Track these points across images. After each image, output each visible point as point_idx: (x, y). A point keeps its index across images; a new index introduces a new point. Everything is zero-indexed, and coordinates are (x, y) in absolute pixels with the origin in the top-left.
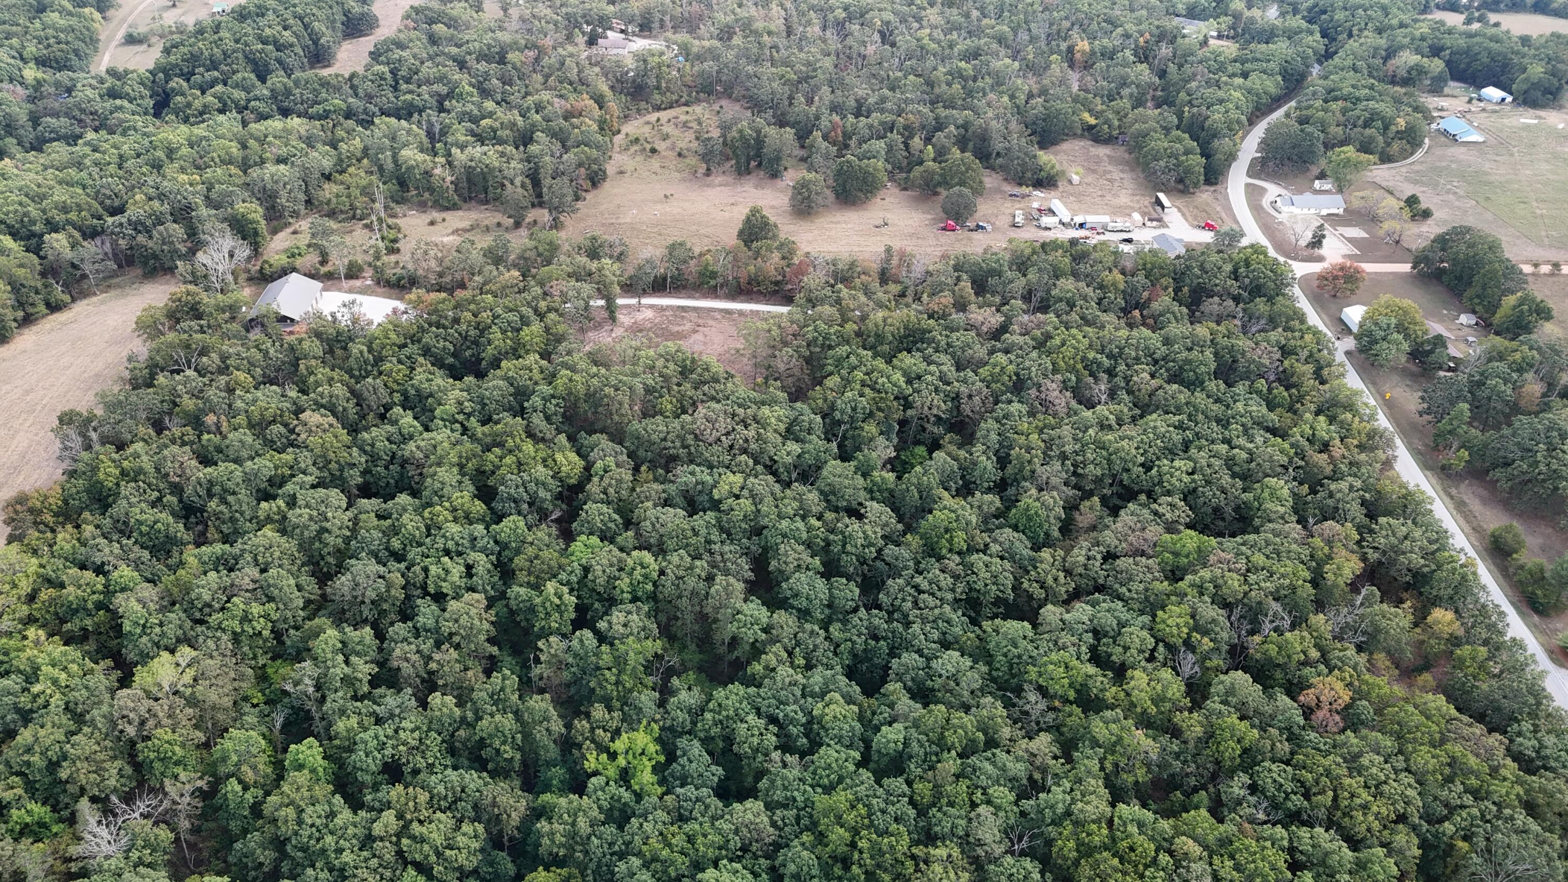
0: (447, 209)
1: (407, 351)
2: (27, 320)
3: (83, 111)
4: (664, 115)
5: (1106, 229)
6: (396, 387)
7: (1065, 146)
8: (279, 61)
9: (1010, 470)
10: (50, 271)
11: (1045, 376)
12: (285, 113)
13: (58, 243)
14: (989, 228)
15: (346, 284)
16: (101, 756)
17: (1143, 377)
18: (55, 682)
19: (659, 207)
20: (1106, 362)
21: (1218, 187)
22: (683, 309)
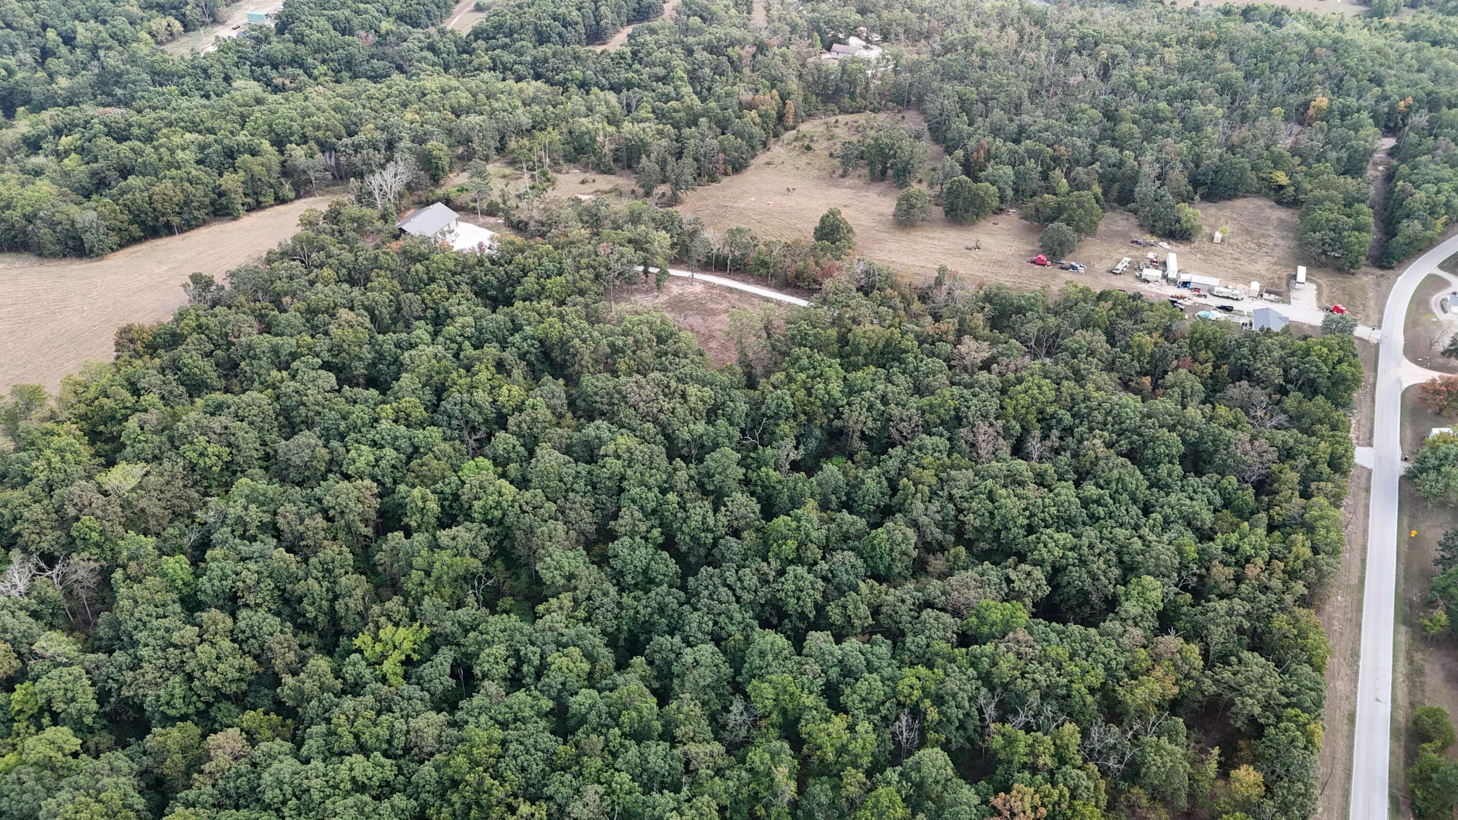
0: (604, 172)
1: (458, 278)
2: (258, 206)
3: (402, 57)
4: (843, 119)
5: (1211, 291)
6: (431, 305)
7: (1239, 203)
8: (560, 35)
9: (895, 500)
10: (286, 171)
11: (985, 417)
12: (537, 77)
13: (298, 153)
14: (1081, 270)
15: (481, 220)
16: (44, 524)
17: (1096, 445)
18: (49, 463)
19: (778, 198)
20: (1068, 419)
21: (1389, 273)
22: (731, 290)
